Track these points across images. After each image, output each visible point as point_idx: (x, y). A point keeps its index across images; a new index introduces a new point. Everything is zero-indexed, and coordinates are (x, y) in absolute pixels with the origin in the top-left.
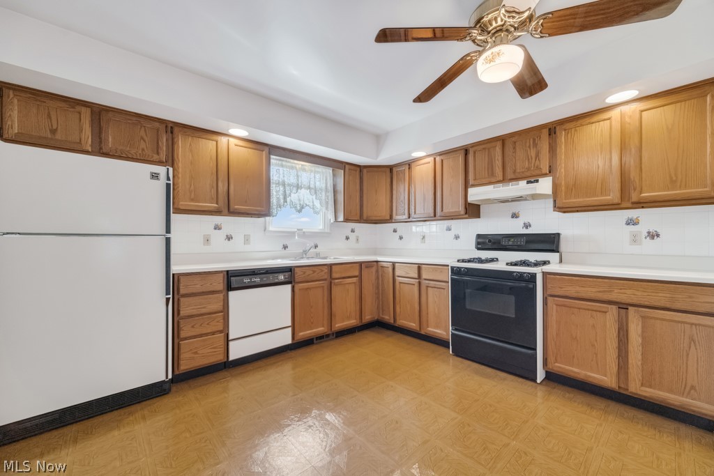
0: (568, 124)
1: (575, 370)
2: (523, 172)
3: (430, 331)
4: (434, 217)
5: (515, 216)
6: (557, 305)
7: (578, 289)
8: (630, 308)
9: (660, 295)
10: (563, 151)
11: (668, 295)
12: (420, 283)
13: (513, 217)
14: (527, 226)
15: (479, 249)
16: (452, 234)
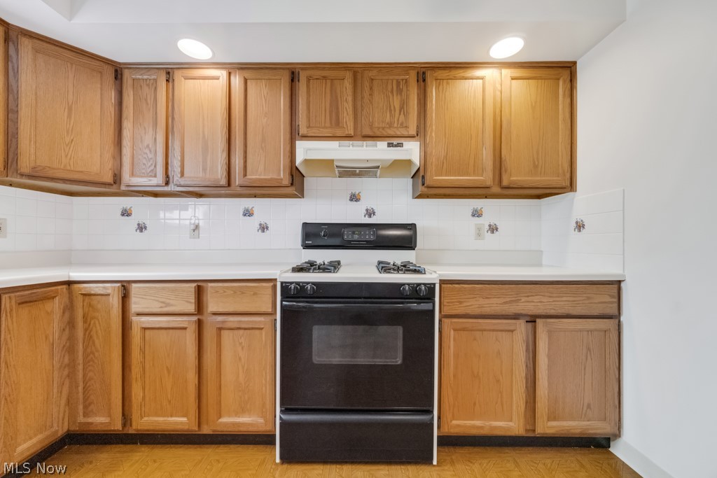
0: (440, 72)
1: (478, 423)
2: (383, 128)
3: (226, 424)
4: (227, 187)
5: (354, 198)
6: (455, 330)
7: (482, 301)
8: (538, 320)
9: (564, 299)
10: (434, 107)
11: (571, 299)
12: (200, 324)
13: (351, 200)
14: (370, 213)
15: (306, 247)
16: (254, 222)
